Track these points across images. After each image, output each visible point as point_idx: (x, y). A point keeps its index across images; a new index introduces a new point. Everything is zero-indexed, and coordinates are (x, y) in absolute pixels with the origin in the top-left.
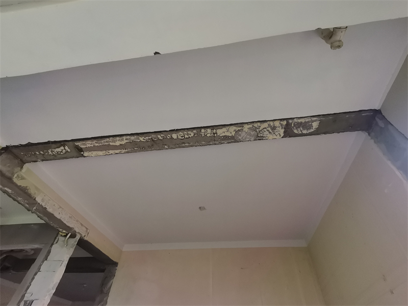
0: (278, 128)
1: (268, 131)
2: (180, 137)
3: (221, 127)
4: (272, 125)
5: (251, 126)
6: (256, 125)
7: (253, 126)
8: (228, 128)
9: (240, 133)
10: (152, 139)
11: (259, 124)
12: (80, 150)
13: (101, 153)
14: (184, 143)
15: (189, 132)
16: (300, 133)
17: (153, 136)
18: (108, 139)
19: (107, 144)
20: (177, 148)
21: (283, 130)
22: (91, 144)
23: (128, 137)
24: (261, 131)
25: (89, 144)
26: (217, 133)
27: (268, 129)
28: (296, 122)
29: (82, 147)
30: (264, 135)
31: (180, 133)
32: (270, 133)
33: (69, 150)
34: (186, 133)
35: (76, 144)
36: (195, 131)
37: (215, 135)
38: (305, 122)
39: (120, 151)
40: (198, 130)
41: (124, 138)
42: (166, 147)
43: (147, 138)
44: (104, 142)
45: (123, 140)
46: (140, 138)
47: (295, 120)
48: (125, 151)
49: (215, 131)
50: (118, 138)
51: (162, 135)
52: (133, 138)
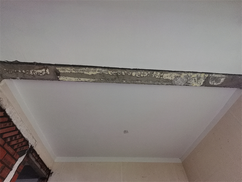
0: (201, 79)
1: (195, 80)
2: (137, 76)
3: (167, 72)
4: (199, 76)
5: (186, 74)
6: (189, 74)
7: (187, 75)
8: (171, 73)
9: (177, 78)
10: (117, 73)
11: (192, 74)
12: (58, 74)
13: (73, 79)
14: (138, 80)
15: (145, 73)
16: (212, 84)
17: (119, 71)
18: (84, 69)
19: (82, 72)
20: (131, 83)
21: (204, 81)
22: (69, 71)
23: (101, 69)
24: (191, 79)
25: (68, 70)
26: (162, 76)
27: (195, 78)
28: (213, 77)
29: (61, 72)
30: (191, 83)
31: (139, 72)
32: (195, 81)
33: (48, 73)
34: (143, 73)
35: (57, 69)
36: (149, 73)
37: (161, 77)
38: (218, 77)
39: (89, 79)
40: (152, 72)
41: (98, 69)
42: (124, 81)
43: (114, 72)
44: (80, 70)
45: (95, 71)
46: (109, 71)
47: (214, 75)
48: (93, 80)
49: (162, 74)
50: (92, 69)
51: (125, 72)
52: (103, 70)
